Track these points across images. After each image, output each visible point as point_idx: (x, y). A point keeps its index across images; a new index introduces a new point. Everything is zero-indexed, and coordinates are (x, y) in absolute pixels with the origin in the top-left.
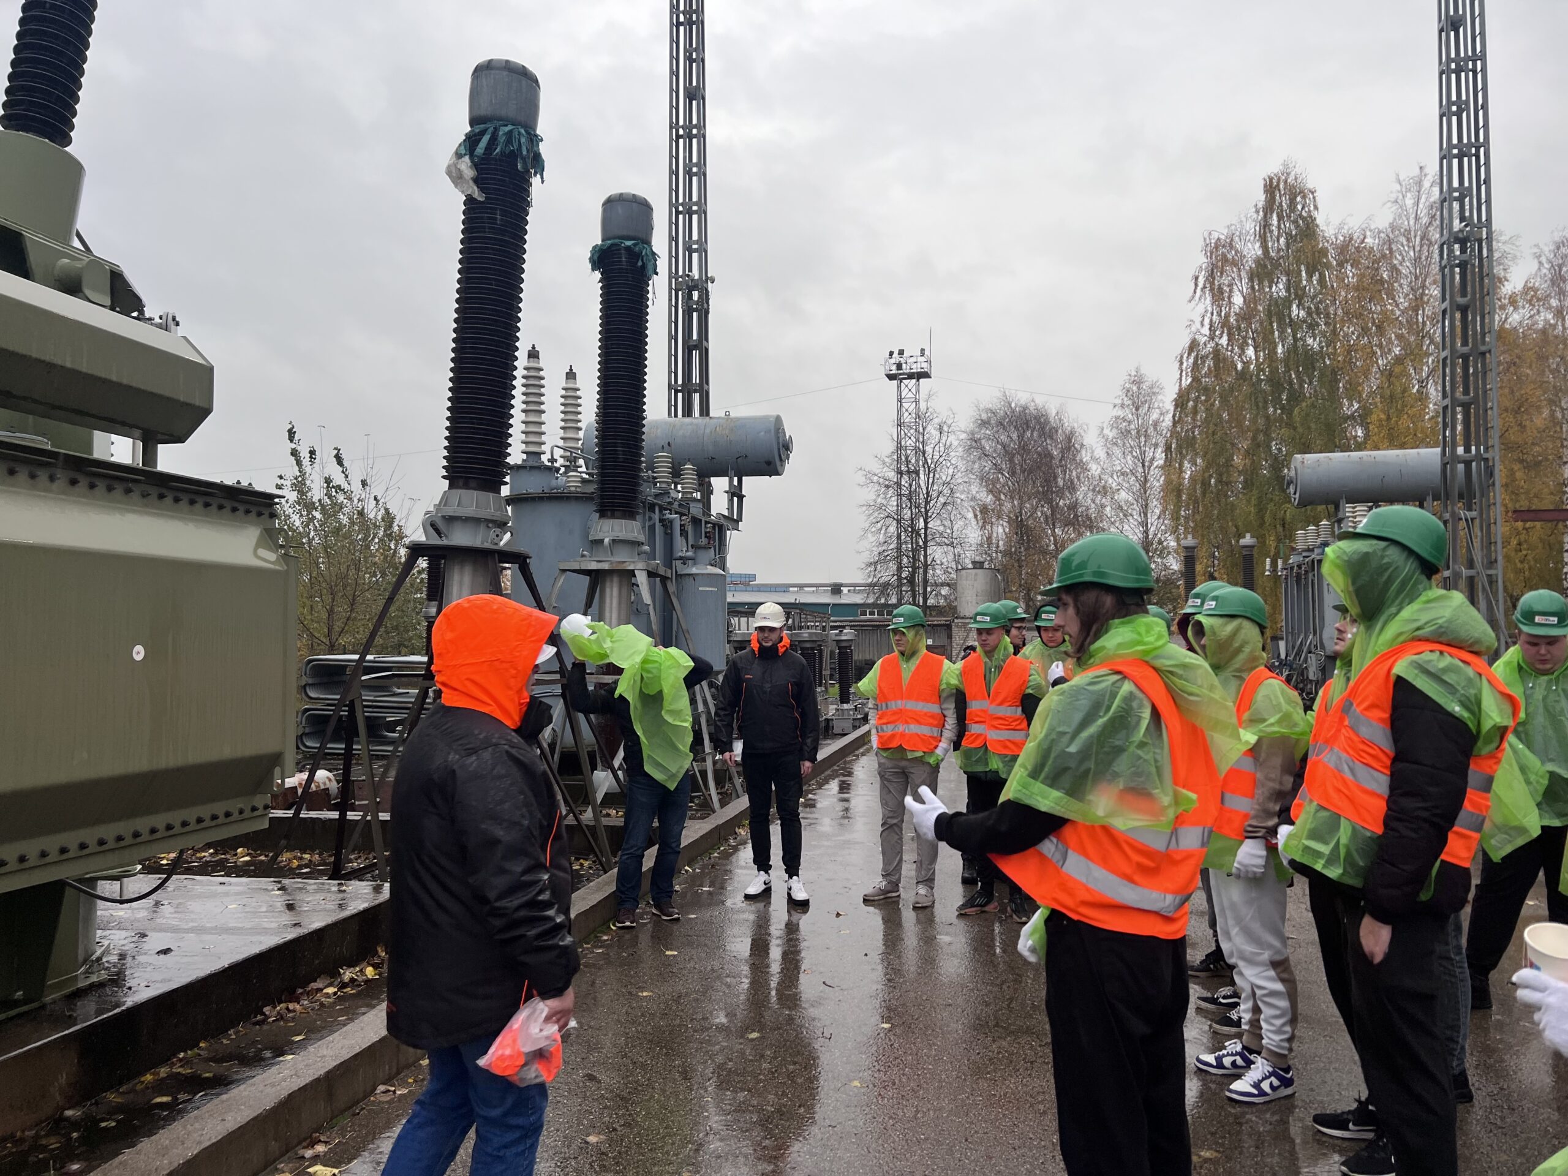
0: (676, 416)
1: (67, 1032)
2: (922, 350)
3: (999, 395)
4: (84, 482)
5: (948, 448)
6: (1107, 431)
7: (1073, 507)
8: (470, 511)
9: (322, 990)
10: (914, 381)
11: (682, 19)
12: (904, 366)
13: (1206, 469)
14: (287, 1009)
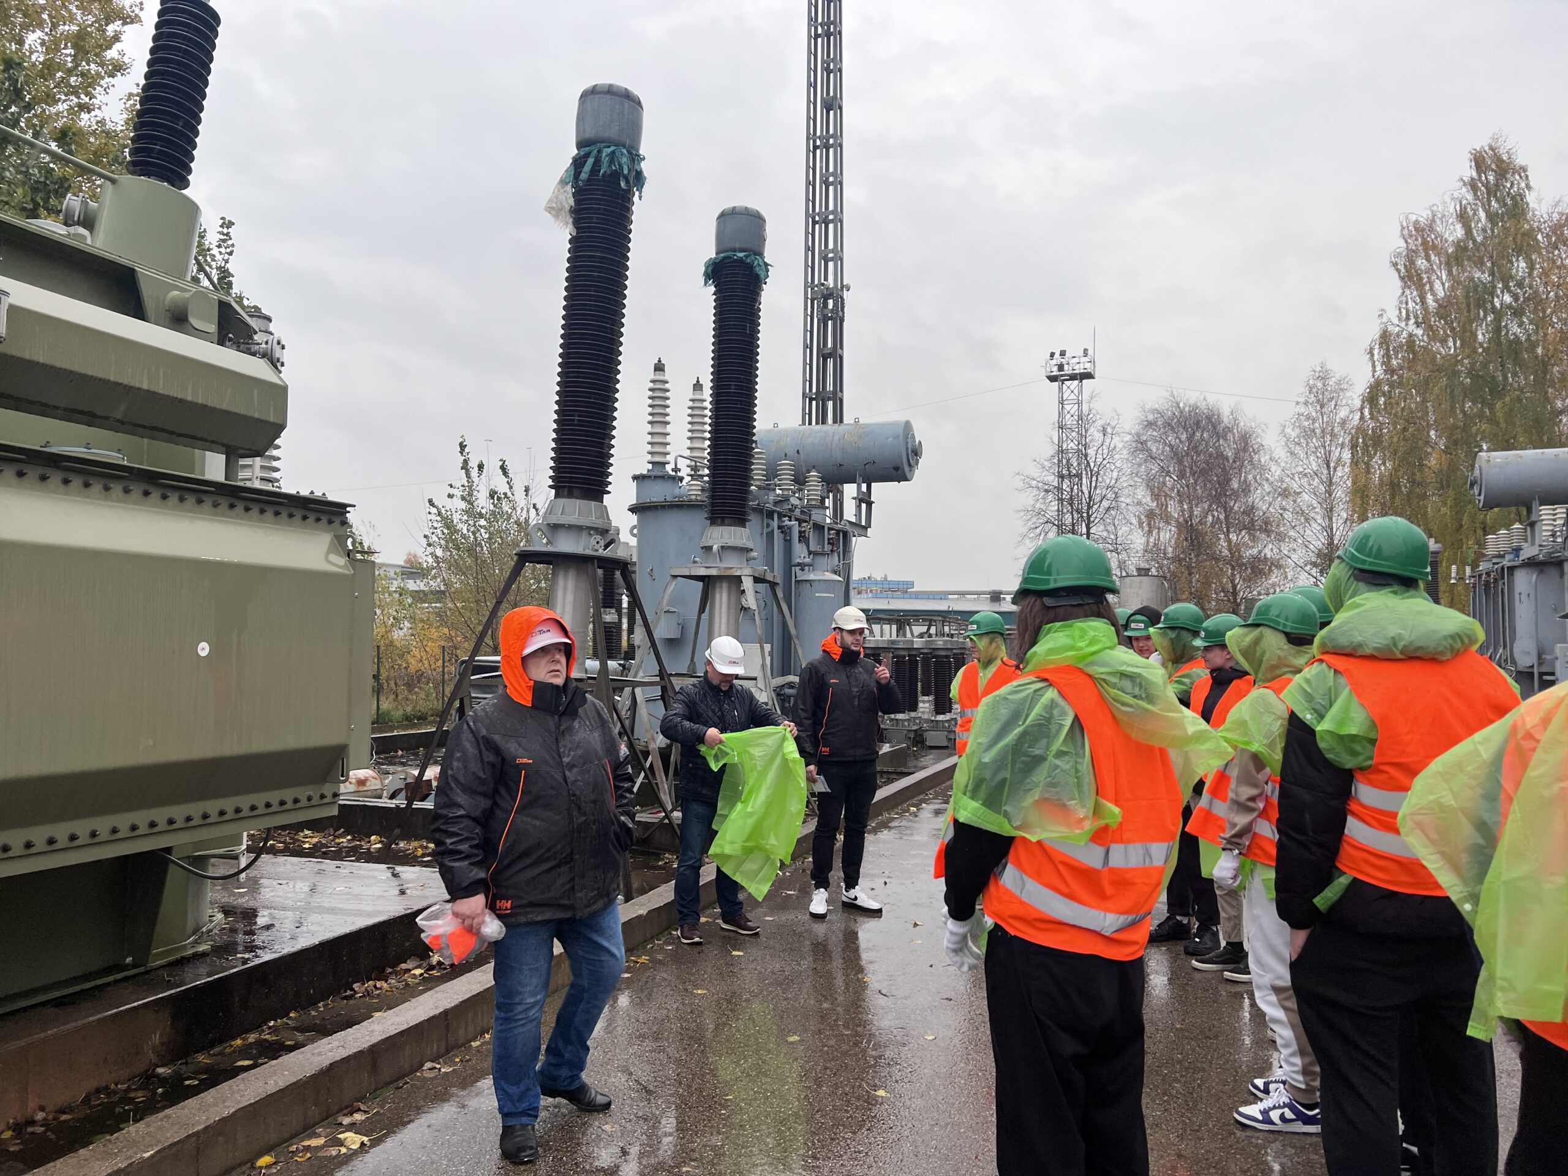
0: (810, 423)
1: (161, 996)
2: (1086, 350)
3: (1167, 395)
4: (156, 494)
5: (1112, 450)
6: (1288, 430)
7: (1251, 510)
8: (572, 519)
9: (410, 970)
10: (1076, 382)
11: (820, 31)
12: (1066, 367)
13: (1396, 470)
14: (375, 986)
